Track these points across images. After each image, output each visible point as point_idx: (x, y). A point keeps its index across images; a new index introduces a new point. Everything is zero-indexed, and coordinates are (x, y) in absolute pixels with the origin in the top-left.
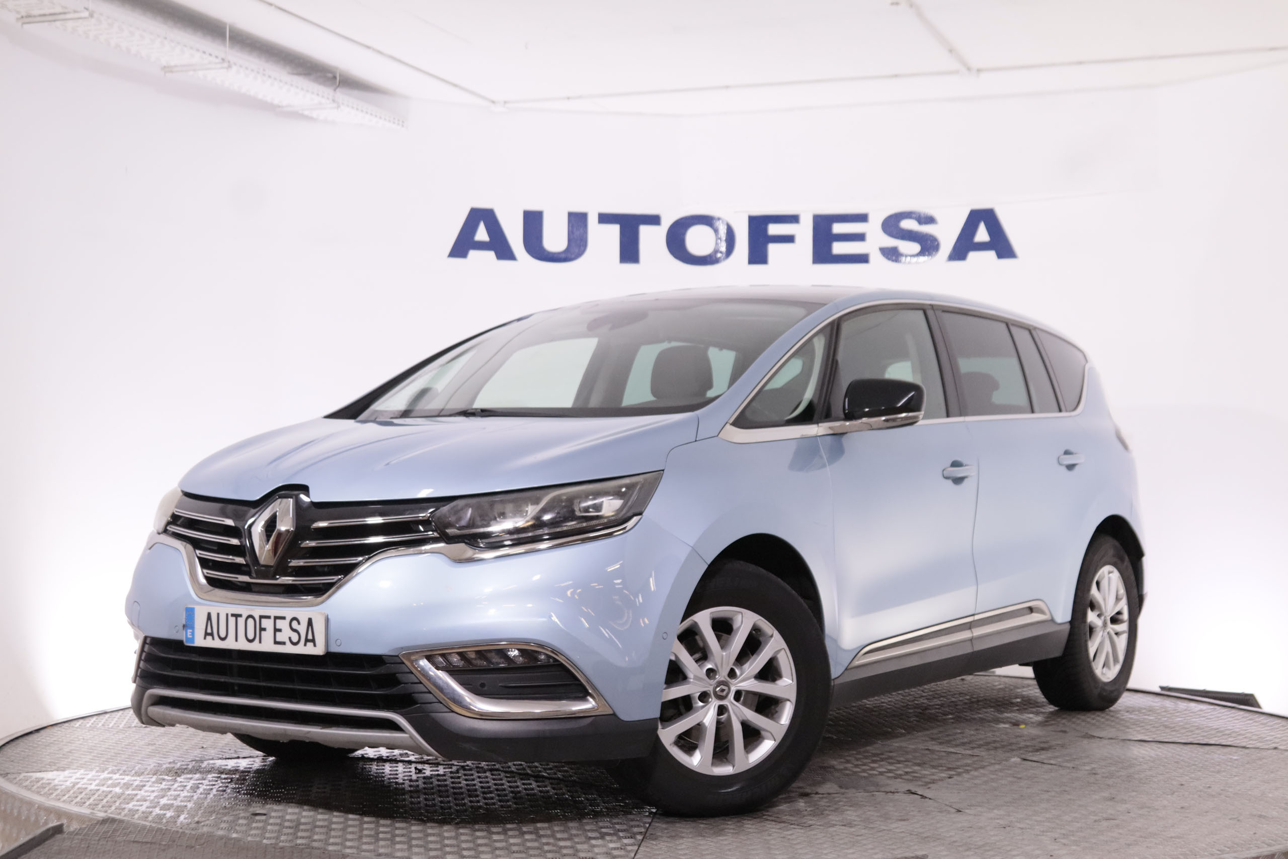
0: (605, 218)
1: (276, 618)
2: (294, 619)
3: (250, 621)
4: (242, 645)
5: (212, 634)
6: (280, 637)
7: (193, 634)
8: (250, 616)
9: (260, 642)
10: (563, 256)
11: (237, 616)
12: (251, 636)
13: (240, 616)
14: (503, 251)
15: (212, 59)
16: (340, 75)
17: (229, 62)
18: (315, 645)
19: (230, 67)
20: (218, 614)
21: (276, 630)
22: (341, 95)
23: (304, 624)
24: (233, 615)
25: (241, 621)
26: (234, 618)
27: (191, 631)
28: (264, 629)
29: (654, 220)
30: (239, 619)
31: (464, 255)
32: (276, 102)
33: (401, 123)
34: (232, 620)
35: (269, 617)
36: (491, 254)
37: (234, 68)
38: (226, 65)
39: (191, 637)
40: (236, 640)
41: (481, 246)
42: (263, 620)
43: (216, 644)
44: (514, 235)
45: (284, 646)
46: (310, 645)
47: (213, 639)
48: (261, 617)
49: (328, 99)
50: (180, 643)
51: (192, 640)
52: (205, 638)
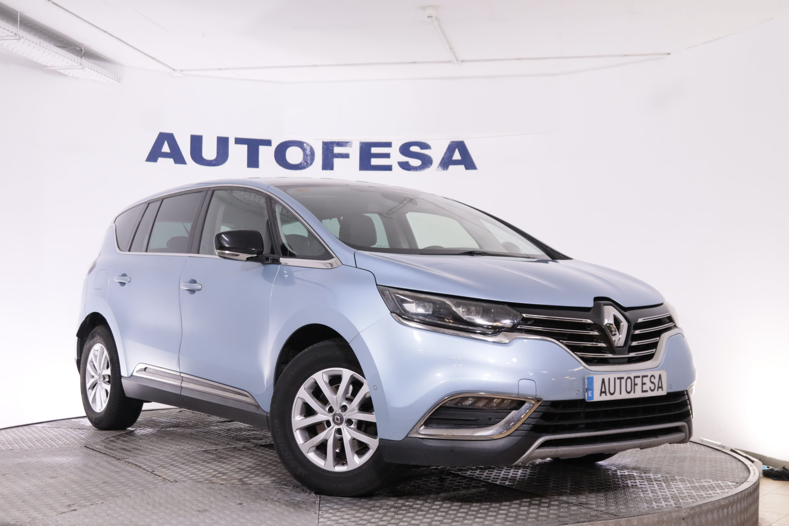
0: (239, 141)
1: (643, 377)
2: (653, 376)
3: (629, 380)
4: (625, 396)
5: (605, 392)
6: (645, 388)
7: (592, 394)
8: (629, 378)
9: (634, 392)
10: (214, 162)
11: (620, 379)
12: (629, 390)
13: (623, 378)
14: (179, 159)
15: (9, 33)
16: (84, 49)
17: (19, 36)
18: (662, 390)
19: (20, 39)
20: (609, 379)
21: (643, 384)
22: (84, 61)
23: (657, 378)
24: (618, 378)
25: (623, 381)
26: (619, 380)
27: (591, 392)
28: (637, 384)
29: (268, 143)
30: (622, 380)
31: (155, 160)
32: (44, 64)
33: (118, 80)
34: (618, 381)
35: (639, 377)
36: (171, 160)
37: (22, 40)
38: (17, 37)
39: (591, 396)
40: (621, 394)
41: (165, 155)
42: (636, 379)
43: (608, 398)
44: (185, 149)
45: (647, 393)
46: (660, 390)
47: (606, 395)
48: (635, 377)
49: (77, 63)
50: (583, 401)
51: (592, 397)
52: (600, 395)
